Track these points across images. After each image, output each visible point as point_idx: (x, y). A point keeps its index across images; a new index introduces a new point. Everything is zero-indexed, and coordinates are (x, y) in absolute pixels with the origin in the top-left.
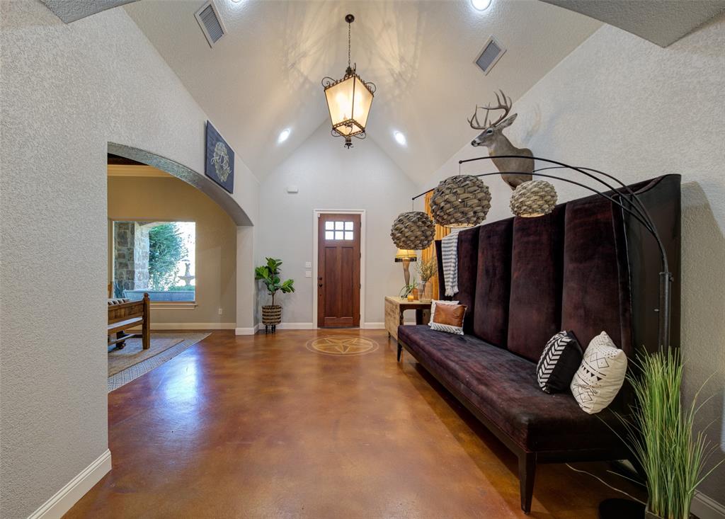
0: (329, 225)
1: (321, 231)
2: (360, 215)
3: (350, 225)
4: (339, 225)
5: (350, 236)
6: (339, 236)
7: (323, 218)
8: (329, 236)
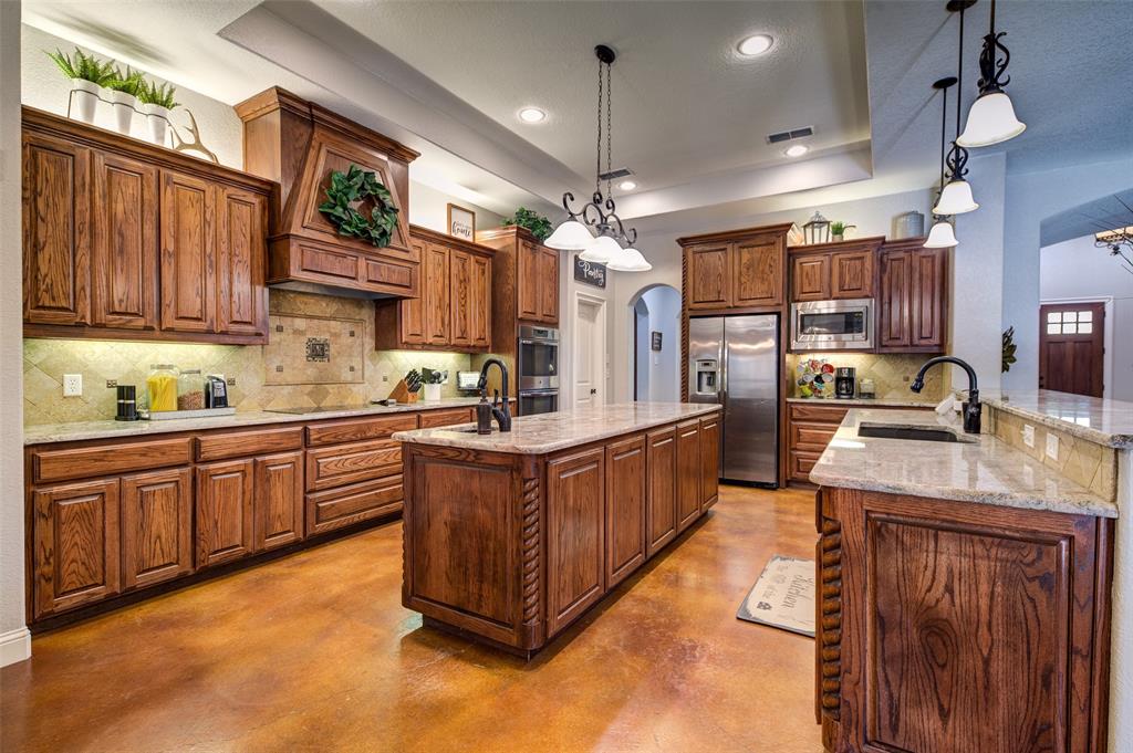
0: (1053, 317)
1: (1043, 324)
2: (1103, 304)
3: (1087, 316)
4: (1070, 316)
5: (1086, 329)
6: (1069, 329)
7: (1045, 310)
8: (1053, 330)
